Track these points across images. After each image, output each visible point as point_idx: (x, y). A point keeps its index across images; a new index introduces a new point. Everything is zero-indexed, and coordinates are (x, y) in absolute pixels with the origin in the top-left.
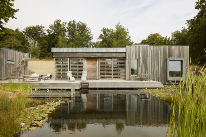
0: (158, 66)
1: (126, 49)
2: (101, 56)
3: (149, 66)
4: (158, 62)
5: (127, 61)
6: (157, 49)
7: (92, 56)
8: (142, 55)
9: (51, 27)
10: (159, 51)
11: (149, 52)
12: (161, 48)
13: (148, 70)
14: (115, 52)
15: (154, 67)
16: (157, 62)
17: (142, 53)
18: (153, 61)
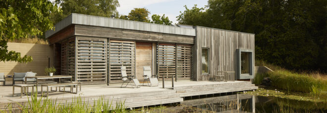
0: (229, 59)
1: (196, 32)
2: (163, 39)
3: (221, 59)
4: (229, 54)
5: (198, 50)
7: (149, 38)
8: (213, 42)
11: (221, 39)
13: (220, 65)
14: (183, 34)
15: (225, 60)
17: (214, 39)
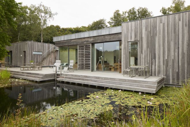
0: (177, 50)
3: (160, 52)
4: (177, 44)
6: (175, 19)
8: (145, 34)
9: (112, 18)
10: (181, 23)
11: (160, 27)
12: (185, 16)
13: (156, 59)
15: (168, 53)
16: (175, 44)
17: (146, 31)
18: (166, 42)
